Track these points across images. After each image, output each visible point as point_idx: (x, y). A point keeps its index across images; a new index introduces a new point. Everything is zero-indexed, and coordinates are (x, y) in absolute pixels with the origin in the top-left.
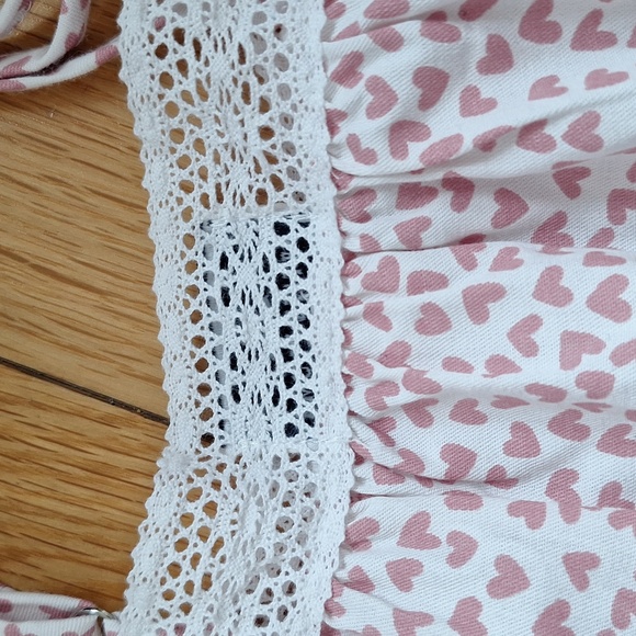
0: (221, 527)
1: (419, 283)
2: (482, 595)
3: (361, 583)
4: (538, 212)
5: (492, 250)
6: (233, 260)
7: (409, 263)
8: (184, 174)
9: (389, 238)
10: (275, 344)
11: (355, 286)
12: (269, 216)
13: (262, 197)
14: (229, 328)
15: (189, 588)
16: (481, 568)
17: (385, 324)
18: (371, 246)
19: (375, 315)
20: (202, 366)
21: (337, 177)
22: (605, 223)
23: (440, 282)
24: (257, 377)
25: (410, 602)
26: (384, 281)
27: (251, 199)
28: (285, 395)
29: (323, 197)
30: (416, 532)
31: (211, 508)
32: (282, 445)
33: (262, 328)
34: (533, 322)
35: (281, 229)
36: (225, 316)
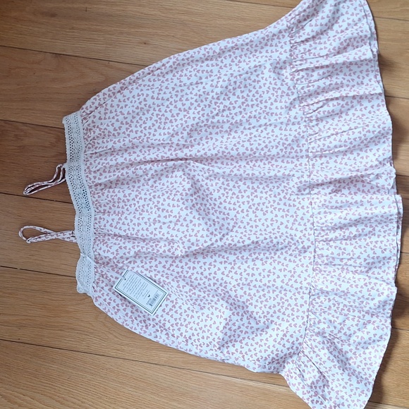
14: (80, 201)
15: (80, 226)
16: (105, 221)
26: (94, 194)
27: (80, 188)
28: (87, 207)
29: (87, 187)
31: (81, 218)
32: (88, 212)
33: (83, 201)
35: (84, 191)
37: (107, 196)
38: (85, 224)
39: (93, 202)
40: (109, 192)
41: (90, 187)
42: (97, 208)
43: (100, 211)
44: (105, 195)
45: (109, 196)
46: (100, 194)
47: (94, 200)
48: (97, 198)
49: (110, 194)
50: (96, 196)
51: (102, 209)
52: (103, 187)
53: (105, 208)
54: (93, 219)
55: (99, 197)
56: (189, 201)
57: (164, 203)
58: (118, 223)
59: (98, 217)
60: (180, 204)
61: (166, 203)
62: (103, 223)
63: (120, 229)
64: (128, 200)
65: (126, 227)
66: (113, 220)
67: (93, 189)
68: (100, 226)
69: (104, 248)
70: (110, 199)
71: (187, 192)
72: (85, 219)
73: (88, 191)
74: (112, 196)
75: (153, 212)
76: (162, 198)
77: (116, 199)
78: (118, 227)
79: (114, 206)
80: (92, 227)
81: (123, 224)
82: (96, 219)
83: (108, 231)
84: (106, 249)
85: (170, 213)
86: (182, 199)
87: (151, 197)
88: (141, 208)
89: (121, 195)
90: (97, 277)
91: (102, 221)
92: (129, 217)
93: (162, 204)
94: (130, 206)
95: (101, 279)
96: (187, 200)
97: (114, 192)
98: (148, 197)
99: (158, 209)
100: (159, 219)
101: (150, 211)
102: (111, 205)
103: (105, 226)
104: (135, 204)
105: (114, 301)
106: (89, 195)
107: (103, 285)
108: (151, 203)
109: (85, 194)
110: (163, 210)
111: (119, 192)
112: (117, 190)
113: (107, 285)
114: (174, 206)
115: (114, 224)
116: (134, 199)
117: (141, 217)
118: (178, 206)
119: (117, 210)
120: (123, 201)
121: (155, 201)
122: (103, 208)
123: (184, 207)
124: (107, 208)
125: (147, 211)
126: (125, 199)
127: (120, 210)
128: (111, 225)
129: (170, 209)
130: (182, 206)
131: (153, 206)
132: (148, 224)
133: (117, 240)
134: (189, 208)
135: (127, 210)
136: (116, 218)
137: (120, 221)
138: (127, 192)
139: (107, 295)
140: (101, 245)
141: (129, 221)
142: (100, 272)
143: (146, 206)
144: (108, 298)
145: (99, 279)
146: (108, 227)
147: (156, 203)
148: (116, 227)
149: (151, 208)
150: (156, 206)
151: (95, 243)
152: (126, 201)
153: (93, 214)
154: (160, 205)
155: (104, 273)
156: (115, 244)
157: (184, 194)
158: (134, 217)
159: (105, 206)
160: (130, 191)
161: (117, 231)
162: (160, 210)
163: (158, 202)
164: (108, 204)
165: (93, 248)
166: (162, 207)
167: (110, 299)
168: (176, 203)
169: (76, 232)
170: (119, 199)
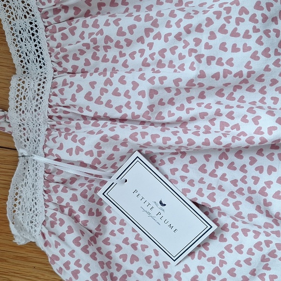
0: (26, 86)
1: (61, 29)
2: (75, 93)
3: (55, 95)
4: (83, 10)
5: (75, 20)
6: (22, 32)
7: (58, 26)
8: (8, 14)
9: (53, 21)
10: (34, 49)
11: (48, 33)
12: (28, 21)
13: (25, 17)
14: (24, 47)
15: (21, 99)
16: (75, 87)
17: (55, 40)
18: (50, 24)
19: (53, 39)
20: (20, 56)
21: (40, 10)
22: (98, 11)
23: (65, 28)
24: (32, 57)
25: (63, 97)
26: (54, 31)
27: (23, 17)
28: (38, 60)
29: (38, 15)
30: (65, 83)
31: (23, 82)
32: (40, 70)
33: (31, 46)
34: (83, 33)
35: (31, 23)
36: (22, 44)
37: (82, 36)
38: (30, 94)
39: (51, 50)
40: (85, 25)
41: (45, 15)
42: (59, 64)
43: (65, 71)
44: (78, 32)
45: (86, 35)
46: (66, 31)
47: (53, 44)
48: (59, 40)
49: (87, 31)
50: (58, 35)
51: (69, 66)
52: (71, 13)
53: (76, 63)
54: (48, 85)
55: (64, 37)
56: (272, 34)
57: (211, 42)
58: (103, 91)
59: (59, 80)
60: (252, 43)
61: (216, 43)
62: (69, 92)
63: (109, 104)
64: (129, 43)
65: (122, 100)
66: (93, 84)
67: (51, 20)
68: (63, 101)
69: (69, 144)
70: (87, 40)
71: (265, 11)
72: (32, 84)
73: (41, 25)
74: (91, 34)
75: (187, 67)
76: (207, 30)
77: (100, 39)
78: (104, 99)
79: (95, 57)
80: (46, 103)
81: (116, 93)
82: (54, 86)
83: (81, 109)
84: (74, 146)
85: (226, 67)
86: (256, 30)
87: (182, 30)
88: (157, 57)
89: (111, 31)
90: (50, 212)
91: (66, 88)
92: (129, 78)
93: (208, 47)
94: (132, 55)
95: (59, 215)
96: (267, 32)
97: (96, 25)
98: (174, 30)
99: (199, 58)
100: (201, 81)
101: (178, 63)
102: (89, 55)
103: (73, 98)
104: (142, 52)
105: (87, 268)
106: (42, 33)
107: (63, 229)
108: (181, 44)
109: (33, 29)
110: (210, 59)
111: (107, 24)
112: (102, 19)
113: (70, 230)
114: (235, 49)
115: (96, 94)
116: (141, 40)
117: (158, 76)
118: (246, 48)
119: (102, 66)
120: (118, 45)
121: (190, 39)
122: (72, 62)
123: (260, 49)
124: (80, 64)
125: (171, 64)
126: (122, 39)
127: (109, 65)
128: (88, 97)
129: (226, 56)
130: (255, 47)
131: (185, 52)
132: (174, 92)
133: (95, 125)
134: (272, 52)
135: (125, 65)
136: (100, 80)
137: (108, 87)
138: (126, 22)
139: (72, 254)
140: (61, 140)
141: (129, 86)
142: (55, 200)
143: (168, 54)
144: (72, 261)
145: (53, 216)
146: (81, 100)
147: (192, 45)
148: (98, 101)
149: (181, 57)
150: (192, 51)
151: (48, 136)
152: (123, 43)
153: (50, 76)
154: (201, 49)
155: (64, 204)
156: (92, 133)
157: (259, 18)
158: (142, 77)
159: (75, 58)
160: (131, 21)
161: (102, 110)
162: (204, 60)
163: (198, 42)
164: (82, 52)
165: (45, 147)
166: (207, 53)
167: (77, 263)
168: (240, 42)
169: (11, 113)
170: (108, 39)
